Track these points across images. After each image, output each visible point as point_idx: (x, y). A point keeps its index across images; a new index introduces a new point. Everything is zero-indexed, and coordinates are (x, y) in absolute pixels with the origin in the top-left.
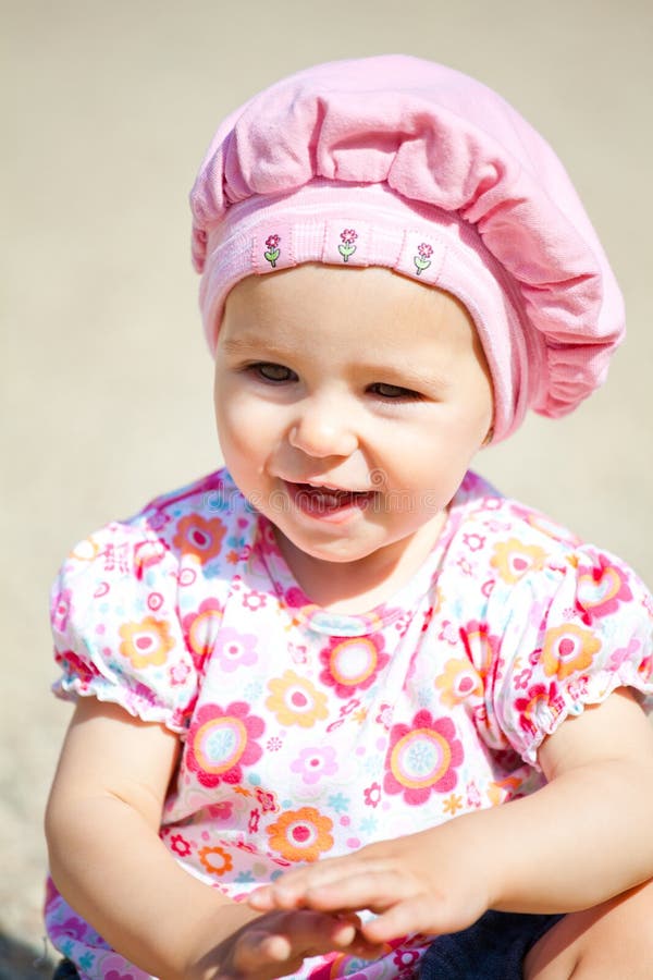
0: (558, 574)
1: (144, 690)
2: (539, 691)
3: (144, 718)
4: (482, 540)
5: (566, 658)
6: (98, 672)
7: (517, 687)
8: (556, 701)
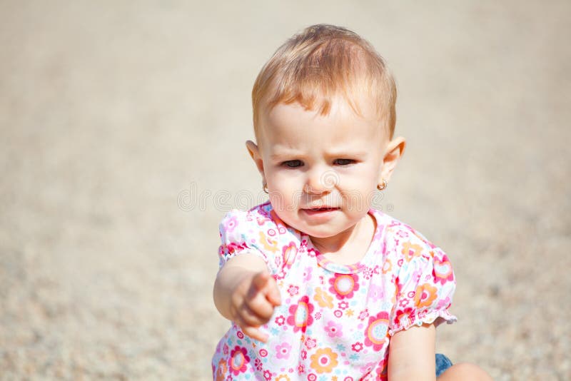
4: (398, 241)
5: (422, 301)
7: (400, 305)
8: (412, 316)
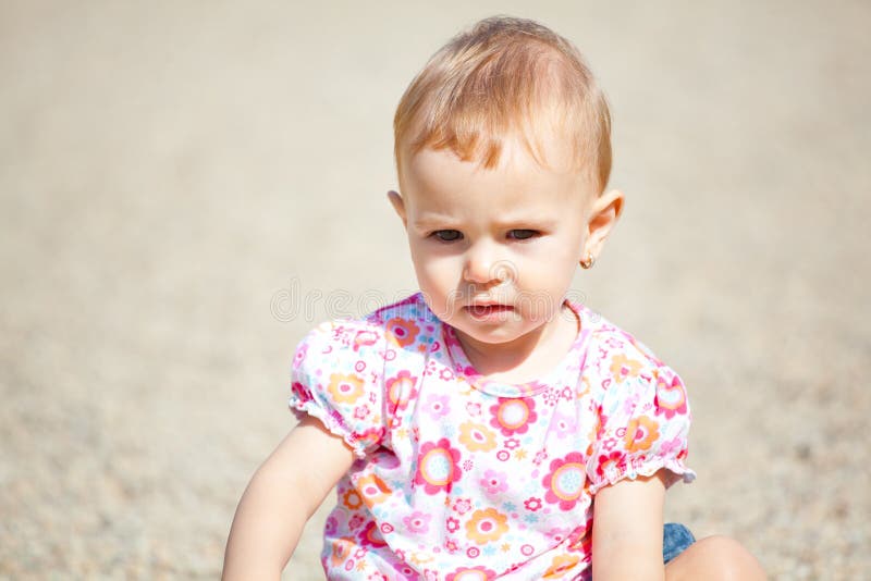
0: (645, 381)
1: (337, 415)
2: (617, 455)
3: (333, 431)
4: (606, 353)
5: (637, 441)
6: (312, 398)
7: (604, 448)
8: (622, 465)
